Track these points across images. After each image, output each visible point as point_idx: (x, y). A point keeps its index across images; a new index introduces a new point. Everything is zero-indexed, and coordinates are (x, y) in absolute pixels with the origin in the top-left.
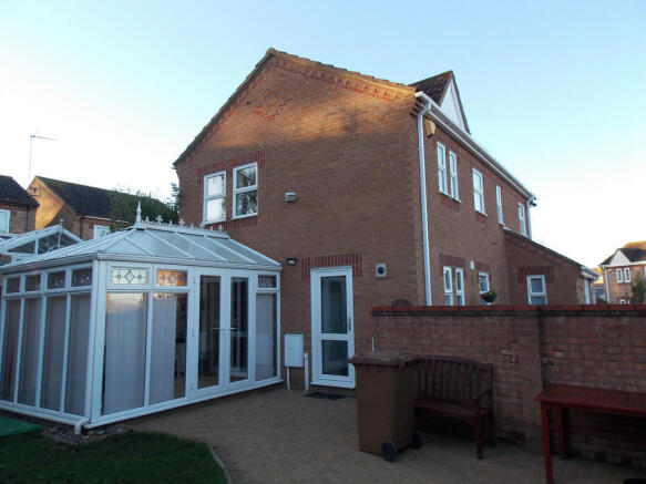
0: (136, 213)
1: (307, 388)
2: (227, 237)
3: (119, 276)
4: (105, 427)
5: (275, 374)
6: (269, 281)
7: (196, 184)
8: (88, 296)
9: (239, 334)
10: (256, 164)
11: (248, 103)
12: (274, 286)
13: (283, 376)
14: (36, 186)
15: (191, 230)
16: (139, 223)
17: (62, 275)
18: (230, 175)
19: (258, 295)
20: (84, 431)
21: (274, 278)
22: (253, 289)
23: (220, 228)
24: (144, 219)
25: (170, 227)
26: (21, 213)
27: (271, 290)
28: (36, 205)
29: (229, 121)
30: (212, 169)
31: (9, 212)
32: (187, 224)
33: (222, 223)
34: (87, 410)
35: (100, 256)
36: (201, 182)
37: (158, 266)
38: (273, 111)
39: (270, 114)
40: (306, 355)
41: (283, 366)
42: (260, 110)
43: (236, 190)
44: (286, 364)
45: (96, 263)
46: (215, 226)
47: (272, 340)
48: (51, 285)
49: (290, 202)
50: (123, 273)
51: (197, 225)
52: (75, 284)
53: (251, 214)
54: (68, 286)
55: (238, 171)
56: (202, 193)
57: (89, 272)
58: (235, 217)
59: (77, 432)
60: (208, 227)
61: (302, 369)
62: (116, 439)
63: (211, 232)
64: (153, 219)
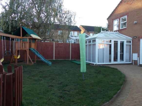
0: (101, 30)
1: (138, 65)
2: (119, 33)
3: (100, 41)
4: (99, 65)
5: (130, 61)
6: (129, 42)
7: (112, 23)
8: (95, 44)
9: (121, 53)
10: (126, 16)
11: (125, 2)
12: (130, 43)
13: (132, 62)
14: (80, 27)
15: (111, 32)
16: (102, 32)
17: (91, 41)
18: (120, 19)
19: (126, 45)
20: (96, 65)
21: (130, 41)
22: (125, 43)
23: (117, 31)
24: (102, 31)
25: (107, 32)
26: (79, 32)
27: (130, 44)
28: (81, 30)
29: (120, 7)
30: (115, 19)
31: (77, 32)
32: (110, 31)
33: (118, 30)
34: (96, 62)
35: (97, 37)
36: (113, 22)
37: (106, 39)
38: (132, 2)
39: (130, 3)
40: (138, 58)
41: (132, 60)
42: (128, 3)
43: (121, 23)
44: (133, 59)
45: (96, 39)
46: (116, 31)
47: (129, 55)
48: (89, 43)
49: (135, 24)
50: (100, 40)
51: (112, 31)
52: (93, 42)
53: (124, 28)
54: (92, 43)
55: (122, 18)
56: (113, 24)
57: (95, 40)
58: (121, 29)
59: (95, 65)
60: (115, 31)
61: (137, 61)
62: (101, 66)
63: (115, 32)
64: (104, 31)
